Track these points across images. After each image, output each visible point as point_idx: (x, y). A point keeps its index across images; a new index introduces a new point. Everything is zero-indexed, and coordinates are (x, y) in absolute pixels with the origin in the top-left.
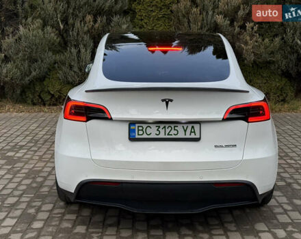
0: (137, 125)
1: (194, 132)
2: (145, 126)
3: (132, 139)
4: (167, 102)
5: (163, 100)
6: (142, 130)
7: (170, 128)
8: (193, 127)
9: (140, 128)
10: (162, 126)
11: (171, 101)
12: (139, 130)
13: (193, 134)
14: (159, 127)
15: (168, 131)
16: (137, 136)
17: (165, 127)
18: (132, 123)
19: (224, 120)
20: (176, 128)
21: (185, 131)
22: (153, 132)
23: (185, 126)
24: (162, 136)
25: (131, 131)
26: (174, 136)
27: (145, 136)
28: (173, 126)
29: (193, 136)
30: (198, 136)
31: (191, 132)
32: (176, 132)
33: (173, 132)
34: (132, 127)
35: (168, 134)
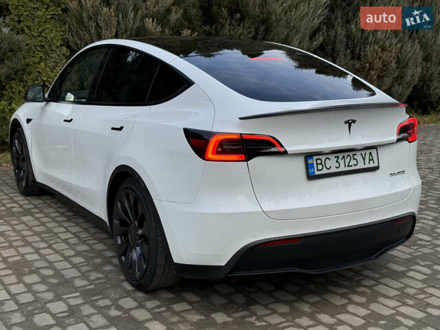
0: (315, 158)
1: (372, 159)
2: (323, 158)
3: (311, 177)
4: (350, 123)
5: (346, 122)
6: (321, 164)
8: (370, 153)
9: (319, 162)
10: (341, 156)
11: (354, 121)
12: (317, 164)
14: (338, 157)
15: (347, 161)
16: (317, 173)
17: (344, 157)
18: (308, 156)
19: (399, 140)
21: (364, 159)
23: (363, 153)
24: (342, 169)
26: (354, 168)
27: (325, 171)
28: (351, 154)
30: (376, 165)
31: (370, 160)
32: (355, 162)
33: (353, 162)
34: (310, 161)
35: (348, 166)
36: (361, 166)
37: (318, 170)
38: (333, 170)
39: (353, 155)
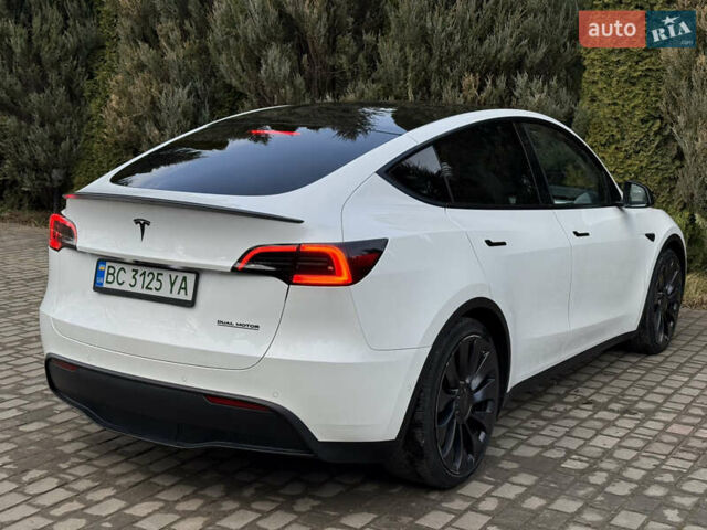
0: (108, 264)
1: (185, 289)
2: (118, 267)
3: (98, 289)
4: (143, 224)
5: (137, 221)
6: (113, 274)
7: (151, 276)
8: (185, 279)
9: (111, 271)
10: (141, 270)
11: (148, 224)
12: (109, 274)
13: (183, 292)
14: (136, 271)
15: (147, 280)
16: (105, 285)
17: (144, 273)
20: (160, 278)
21: (172, 284)
22: (126, 279)
23: (174, 275)
25: (98, 274)
26: (154, 293)
27: (115, 286)
28: (155, 272)
29: (182, 296)
31: (181, 288)
32: (157, 285)
33: (155, 284)
34: (101, 268)
35: (147, 288)
36: (165, 293)
37: (107, 282)
38: (126, 287)
39: (158, 274)
